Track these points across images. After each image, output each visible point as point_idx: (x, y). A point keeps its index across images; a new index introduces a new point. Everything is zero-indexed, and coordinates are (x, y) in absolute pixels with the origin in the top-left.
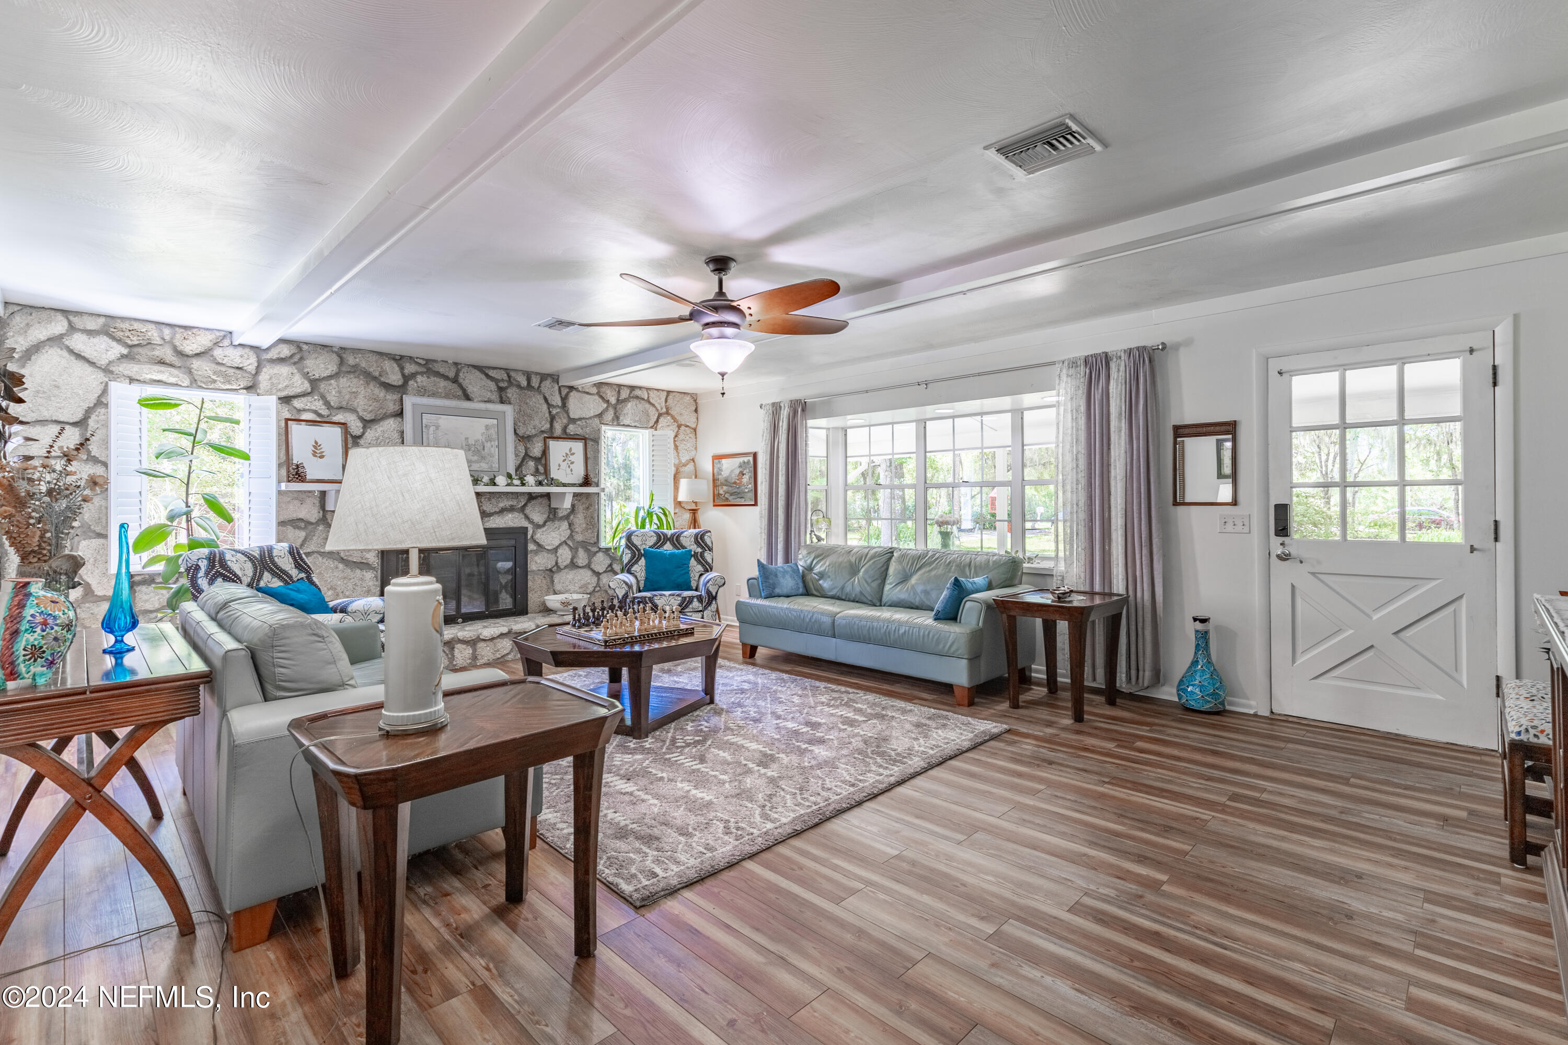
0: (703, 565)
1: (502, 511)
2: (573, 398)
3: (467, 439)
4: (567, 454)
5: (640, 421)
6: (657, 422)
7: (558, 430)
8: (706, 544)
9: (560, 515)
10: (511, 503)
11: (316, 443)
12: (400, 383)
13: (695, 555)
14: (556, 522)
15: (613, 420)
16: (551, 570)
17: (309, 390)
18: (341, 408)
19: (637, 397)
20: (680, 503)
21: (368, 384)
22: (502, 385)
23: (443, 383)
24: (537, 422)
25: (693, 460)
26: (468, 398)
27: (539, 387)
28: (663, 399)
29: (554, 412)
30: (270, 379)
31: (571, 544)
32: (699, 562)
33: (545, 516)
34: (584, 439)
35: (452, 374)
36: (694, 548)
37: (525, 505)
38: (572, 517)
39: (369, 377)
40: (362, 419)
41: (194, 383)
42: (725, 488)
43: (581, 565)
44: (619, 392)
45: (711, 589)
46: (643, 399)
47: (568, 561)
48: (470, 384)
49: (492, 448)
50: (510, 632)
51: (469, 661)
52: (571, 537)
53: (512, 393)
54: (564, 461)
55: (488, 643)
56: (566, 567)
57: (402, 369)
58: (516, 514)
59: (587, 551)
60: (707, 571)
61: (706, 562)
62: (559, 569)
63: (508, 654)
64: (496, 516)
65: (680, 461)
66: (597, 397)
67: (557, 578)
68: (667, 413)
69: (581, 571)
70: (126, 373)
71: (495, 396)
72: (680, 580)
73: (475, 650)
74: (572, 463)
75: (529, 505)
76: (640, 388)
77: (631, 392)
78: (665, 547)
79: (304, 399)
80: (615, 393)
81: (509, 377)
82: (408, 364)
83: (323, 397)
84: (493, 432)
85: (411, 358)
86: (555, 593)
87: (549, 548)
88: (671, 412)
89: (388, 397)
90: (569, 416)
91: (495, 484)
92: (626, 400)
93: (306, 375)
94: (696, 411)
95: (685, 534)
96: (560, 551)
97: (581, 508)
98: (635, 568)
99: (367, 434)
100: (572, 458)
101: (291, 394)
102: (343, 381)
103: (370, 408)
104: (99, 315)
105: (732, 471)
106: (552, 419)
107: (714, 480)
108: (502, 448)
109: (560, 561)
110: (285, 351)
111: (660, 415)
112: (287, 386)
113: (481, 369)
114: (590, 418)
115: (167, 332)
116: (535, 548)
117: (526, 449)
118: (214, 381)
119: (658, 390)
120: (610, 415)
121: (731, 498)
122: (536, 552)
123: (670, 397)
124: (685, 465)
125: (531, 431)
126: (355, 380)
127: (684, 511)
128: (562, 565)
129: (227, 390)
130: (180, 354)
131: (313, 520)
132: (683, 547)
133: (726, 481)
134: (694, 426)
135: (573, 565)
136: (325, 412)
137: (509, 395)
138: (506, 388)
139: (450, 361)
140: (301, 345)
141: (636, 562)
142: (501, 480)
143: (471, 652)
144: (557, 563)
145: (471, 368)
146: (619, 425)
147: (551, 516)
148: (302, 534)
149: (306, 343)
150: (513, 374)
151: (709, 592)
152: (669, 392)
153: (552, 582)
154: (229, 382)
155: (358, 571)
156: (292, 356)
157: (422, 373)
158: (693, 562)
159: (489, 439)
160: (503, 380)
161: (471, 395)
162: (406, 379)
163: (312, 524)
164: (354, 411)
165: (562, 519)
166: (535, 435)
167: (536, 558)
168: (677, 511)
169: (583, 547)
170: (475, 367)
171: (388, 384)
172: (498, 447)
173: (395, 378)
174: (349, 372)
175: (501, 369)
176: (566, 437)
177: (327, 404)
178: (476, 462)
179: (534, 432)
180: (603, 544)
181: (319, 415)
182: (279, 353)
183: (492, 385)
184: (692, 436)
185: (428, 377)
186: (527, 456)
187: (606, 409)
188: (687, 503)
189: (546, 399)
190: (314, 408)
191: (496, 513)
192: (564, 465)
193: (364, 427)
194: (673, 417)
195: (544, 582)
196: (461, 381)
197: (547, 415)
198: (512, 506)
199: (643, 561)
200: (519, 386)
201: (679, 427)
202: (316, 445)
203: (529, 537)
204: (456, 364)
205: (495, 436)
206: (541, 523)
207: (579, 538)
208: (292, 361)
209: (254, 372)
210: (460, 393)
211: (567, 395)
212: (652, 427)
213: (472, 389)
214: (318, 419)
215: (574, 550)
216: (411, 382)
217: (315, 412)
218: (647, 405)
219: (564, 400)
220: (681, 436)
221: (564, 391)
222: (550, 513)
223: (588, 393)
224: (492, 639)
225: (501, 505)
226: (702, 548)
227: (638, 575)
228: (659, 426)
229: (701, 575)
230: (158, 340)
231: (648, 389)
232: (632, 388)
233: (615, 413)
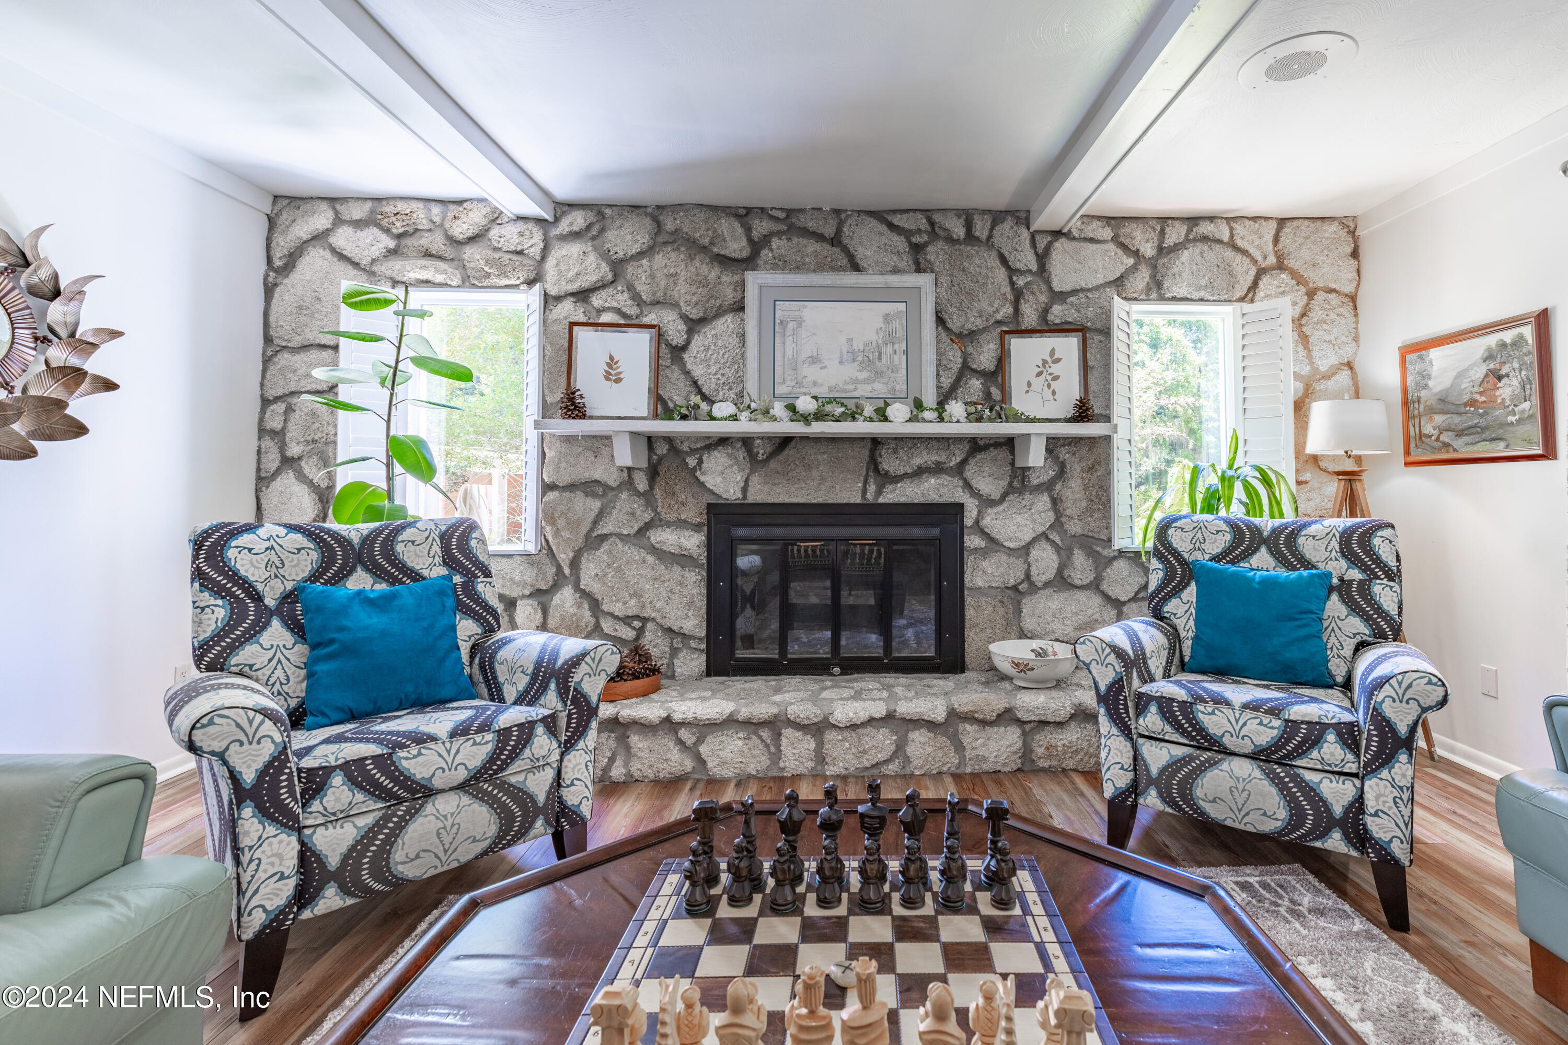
0: (1366, 618)
1: (920, 472)
2: (1061, 252)
3: (850, 341)
4: (1045, 362)
5: (1211, 286)
6: (1255, 285)
7: (1030, 317)
8: (1378, 560)
9: (1035, 482)
10: (935, 458)
11: (611, 358)
12: (745, 254)
13: (1343, 587)
14: (1027, 496)
15: (1148, 290)
16: (1015, 588)
17: (610, 277)
18: (658, 303)
19: (1205, 239)
20: (1315, 459)
21: (692, 259)
22: (917, 239)
23: (812, 247)
24: (985, 305)
25: (1350, 365)
26: (856, 267)
27: (990, 237)
28: (1269, 237)
29: (1021, 282)
30: (558, 264)
31: (1057, 539)
32: (1354, 608)
33: (1004, 483)
34: (1080, 329)
35: (829, 231)
36: (1338, 568)
37: (964, 462)
38: (1058, 487)
39: (695, 248)
40: (685, 318)
41: (467, 282)
42: (1439, 419)
43: (1078, 582)
44: (1162, 232)
45: (1388, 710)
46: (1220, 241)
47: (1051, 574)
48: (861, 243)
49: (895, 356)
50: (890, 717)
51: (811, 764)
52: (1058, 524)
53: (936, 253)
54: (1039, 374)
55: (846, 734)
56: (1047, 585)
57: (748, 230)
58: (945, 479)
59: (1091, 554)
60: (1380, 636)
61: (1379, 610)
62: (1034, 589)
63: (886, 762)
64: (908, 481)
65: (1315, 369)
66: (1111, 246)
67: (1028, 605)
68: (1280, 266)
69: (1080, 595)
70: (388, 273)
71: (906, 261)
72: (1292, 654)
73: (820, 745)
74: (1056, 378)
75: (972, 462)
76: (1211, 219)
77: (1190, 230)
78: (1255, 561)
79: (604, 293)
80: (1154, 236)
81: (932, 224)
82: (757, 221)
83: (630, 288)
84: (898, 325)
85: (763, 210)
86: (1022, 635)
87: (1012, 545)
88: (1291, 263)
89: (724, 278)
90: (1050, 288)
91: (886, 419)
92: (1178, 247)
93: (605, 255)
94: (1355, 254)
95: (1312, 529)
96: (1035, 553)
97: (1077, 468)
98: (1172, 607)
99: (693, 342)
100: (1055, 369)
101: (586, 285)
102: (659, 259)
103: (695, 299)
104: (366, 199)
105: (1461, 375)
106: (1018, 296)
107: (1406, 403)
108: (912, 353)
109: (1034, 571)
110: (577, 220)
111: (1261, 272)
112: (578, 274)
113: (879, 216)
114: (1097, 288)
115: (436, 210)
116: (983, 544)
117: (965, 356)
118: (488, 275)
119: (1255, 219)
120: (1142, 278)
121: (1458, 443)
122: (984, 553)
123: (1287, 230)
124: (1327, 377)
125: (974, 322)
126: (673, 255)
127: (1325, 477)
128: (1039, 579)
129: (507, 286)
130: (452, 241)
131: (612, 483)
132: (1308, 564)
133: (1442, 401)
134: (1349, 289)
135: (1061, 582)
136: (632, 311)
137: (931, 257)
138: (925, 245)
139: (827, 208)
140: (603, 209)
141: (1177, 591)
142: (899, 412)
143: (813, 745)
144: (1028, 576)
145: (863, 216)
146: (1162, 298)
147: (1016, 484)
148: (596, 505)
149: (610, 206)
150: (937, 217)
151: (1382, 723)
152: (1282, 222)
153: (1018, 611)
154: (504, 274)
155: (677, 569)
156: (589, 227)
157: (779, 234)
158: (1335, 606)
159: (890, 339)
160: (919, 231)
161: (863, 264)
162: (757, 246)
163: (613, 489)
164: (675, 305)
165: (1039, 488)
166: (985, 329)
167: (985, 564)
168: (1307, 476)
169: (1082, 547)
170: (871, 214)
171: (724, 256)
172: (906, 352)
173: (737, 246)
174: (665, 243)
175: (915, 210)
176: (1047, 328)
177: (636, 298)
178: (866, 381)
179: (980, 324)
180: (1119, 543)
181: (624, 315)
182: (571, 224)
183: (900, 242)
184: (1347, 311)
185: (789, 239)
186: (966, 369)
187: (1134, 269)
188: (1334, 458)
189: (1004, 260)
190: (615, 304)
191: (906, 476)
192: (1038, 383)
193: (691, 332)
194: (1294, 275)
195: (1001, 611)
196: (846, 241)
197: (1007, 289)
198: (938, 463)
199: (1191, 592)
200: (951, 240)
201: (1311, 294)
202: (612, 362)
203: (968, 522)
204: (837, 212)
205: (901, 333)
206: (996, 496)
207: (1074, 527)
208: (590, 235)
209: (538, 257)
210: (844, 261)
211: (1048, 249)
212: (1242, 299)
213: (864, 253)
214: (622, 322)
215: (1064, 553)
216: (764, 252)
217: (618, 311)
218: (1229, 253)
219: (1042, 258)
220: (1316, 314)
221: (1042, 242)
222: (1013, 477)
223: (1092, 240)
224: (853, 727)
225: (917, 461)
226: (1364, 568)
227: (1180, 623)
228: (1260, 294)
229: (1361, 646)
230: (424, 224)
231: (1229, 220)
232: (1193, 220)
233: (1153, 277)
